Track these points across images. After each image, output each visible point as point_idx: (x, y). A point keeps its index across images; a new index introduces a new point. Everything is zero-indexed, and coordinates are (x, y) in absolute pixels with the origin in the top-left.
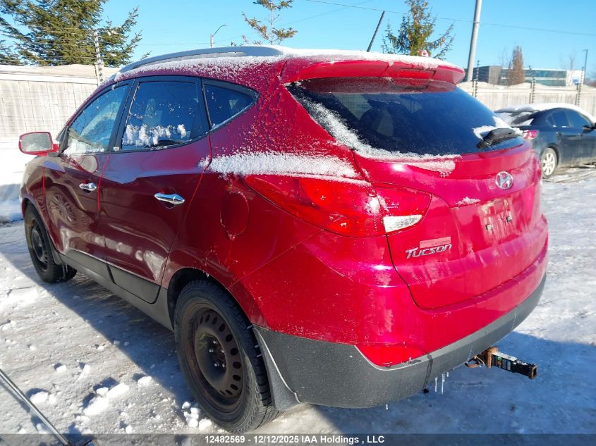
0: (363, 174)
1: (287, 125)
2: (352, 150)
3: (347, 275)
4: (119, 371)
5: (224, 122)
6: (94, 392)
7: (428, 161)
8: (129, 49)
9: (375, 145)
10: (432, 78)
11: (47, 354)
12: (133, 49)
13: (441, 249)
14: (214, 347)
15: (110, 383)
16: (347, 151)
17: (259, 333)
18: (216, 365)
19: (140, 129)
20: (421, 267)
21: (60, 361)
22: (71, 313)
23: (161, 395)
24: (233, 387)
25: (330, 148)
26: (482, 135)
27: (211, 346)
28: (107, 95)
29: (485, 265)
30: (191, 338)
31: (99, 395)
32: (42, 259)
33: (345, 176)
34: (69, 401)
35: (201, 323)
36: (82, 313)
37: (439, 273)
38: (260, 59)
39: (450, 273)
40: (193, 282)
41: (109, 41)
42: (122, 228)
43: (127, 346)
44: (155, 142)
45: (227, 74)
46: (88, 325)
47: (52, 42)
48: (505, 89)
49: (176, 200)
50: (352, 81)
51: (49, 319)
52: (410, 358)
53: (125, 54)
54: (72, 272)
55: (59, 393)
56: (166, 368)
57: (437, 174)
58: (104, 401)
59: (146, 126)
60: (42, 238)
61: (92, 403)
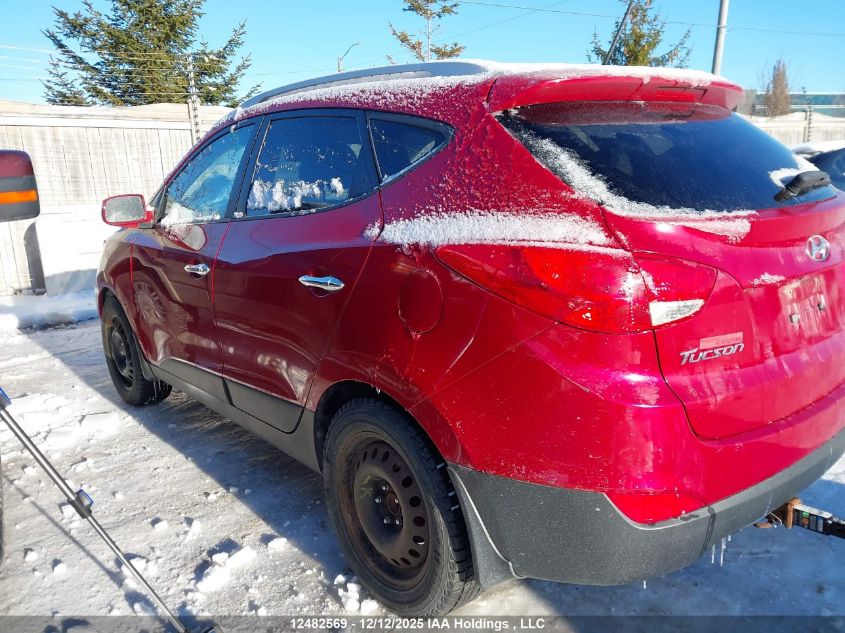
0: (618, 239)
1: (499, 173)
2: (600, 204)
3: (594, 389)
4: (240, 530)
5: (402, 172)
6: (209, 559)
7: (711, 219)
8: (233, 79)
9: (633, 197)
10: (700, 101)
11: (139, 505)
12: (238, 79)
13: (729, 350)
14: (382, 494)
15: (229, 546)
16: (592, 206)
17: (457, 475)
18: (385, 522)
19: (273, 186)
20: (700, 377)
21: (159, 515)
22: (168, 448)
23: (302, 564)
24: (413, 553)
25: (566, 202)
26: (783, 181)
27: (378, 493)
28: (223, 140)
29: (790, 374)
30: (349, 482)
31: (216, 563)
32: (125, 373)
33: (591, 243)
34: (175, 572)
35: (364, 459)
36: (183, 447)
37: (727, 385)
38: (454, 80)
39: (741, 386)
40: (353, 401)
41: (206, 69)
42: (234, 326)
43: (249, 495)
44: (298, 204)
45: (405, 103)
46: (192, 465)
47: (130, 73)
48: (767, 121)
49: (332, 284)
50: (590, 106)
51: (139, 457)
52: (684, 512)
53: (227, 86)
54: (166, 390)
55: (160, 561)
56: (305, 526)
57: (723, 239)
58: (224, 572)
59: (283, 182)
60: (125, 343)
61: (208, 574)
